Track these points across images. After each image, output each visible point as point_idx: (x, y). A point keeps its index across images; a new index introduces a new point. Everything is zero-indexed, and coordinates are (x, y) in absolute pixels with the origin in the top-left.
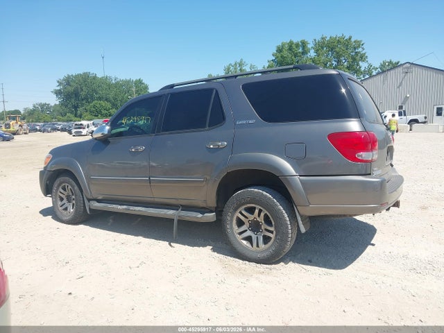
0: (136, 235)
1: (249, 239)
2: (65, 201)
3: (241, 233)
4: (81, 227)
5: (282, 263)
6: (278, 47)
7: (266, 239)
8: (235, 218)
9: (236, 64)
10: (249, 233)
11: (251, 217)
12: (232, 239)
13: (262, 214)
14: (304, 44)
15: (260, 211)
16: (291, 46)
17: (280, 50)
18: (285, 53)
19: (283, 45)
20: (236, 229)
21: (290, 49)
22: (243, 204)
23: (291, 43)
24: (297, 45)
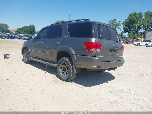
0: (39, 69)
1: (63, 73)
2: (26, 57)
3: (61, 71)
4: (29, 64)
5: (70, 82)
6: (130, 14)
7: (67, 74)
8: (60, 66)
9: (113, 20)
10: (63, 71)
11: (64, 67)
12: (58, 72)
13: (66, 66)
14: (140, 14)
15: (66, 65)
16: (135, 14)
17: (130, 15)
18: (133, 17)
19: (132, 14)
20: (60, 70)
21: (135, 15)
22: (62, 62)
23: (135, 13)
24: (138, 14)
